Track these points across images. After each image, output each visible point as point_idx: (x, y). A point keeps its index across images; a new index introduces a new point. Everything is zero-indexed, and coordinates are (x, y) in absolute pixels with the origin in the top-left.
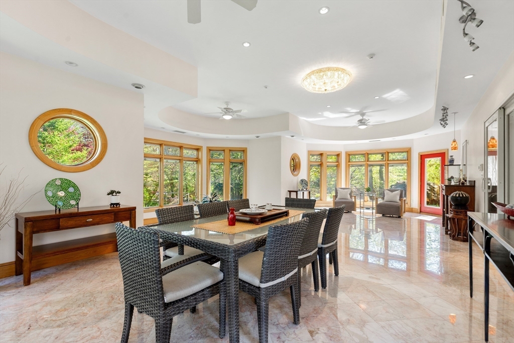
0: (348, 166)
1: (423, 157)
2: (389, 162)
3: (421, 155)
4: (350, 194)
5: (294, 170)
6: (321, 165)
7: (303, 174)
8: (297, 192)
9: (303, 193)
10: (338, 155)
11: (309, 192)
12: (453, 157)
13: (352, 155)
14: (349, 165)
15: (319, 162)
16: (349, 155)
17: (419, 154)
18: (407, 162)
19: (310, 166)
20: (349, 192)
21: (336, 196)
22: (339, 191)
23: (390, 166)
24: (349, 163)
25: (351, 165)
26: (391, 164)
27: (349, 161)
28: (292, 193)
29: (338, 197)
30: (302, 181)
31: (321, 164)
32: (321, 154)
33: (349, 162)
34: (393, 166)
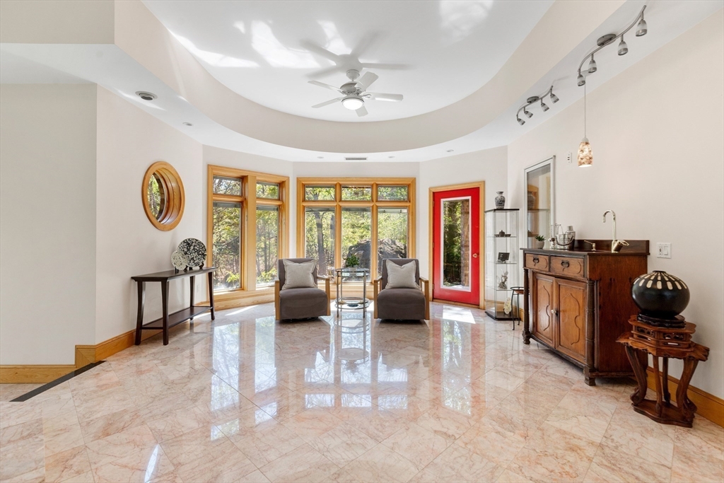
0: (302, 211)
1: (436, 196)
2: (378, 204)
3: (434, 193)
4: (314, 274)
5: (161, 212)
6: (242, 204)
7: (192, 224)
8: (164, 281)
9: (192, 279)
10: (281, 185)
11: (210, 274)
12: (503, 195)
13: (309, 186)
14: (304, 207)
15: (237, 196)
16: (303, 185)
17: (430, 191)
18: (408, 204)
19: (214, 204)
20: (311, 271)
21: (281, 282)
22: (290, 267)
23: (381, 212)
24: (305, 204)
25: (308, 207)
26: (381, 207)
27: (302, 198)
28: (148, 284)
29: (288, 282)
30: (188, 243)
31: (242, 202)
32: (243, 179)
33: (304, 200)
34: (384, 212)
